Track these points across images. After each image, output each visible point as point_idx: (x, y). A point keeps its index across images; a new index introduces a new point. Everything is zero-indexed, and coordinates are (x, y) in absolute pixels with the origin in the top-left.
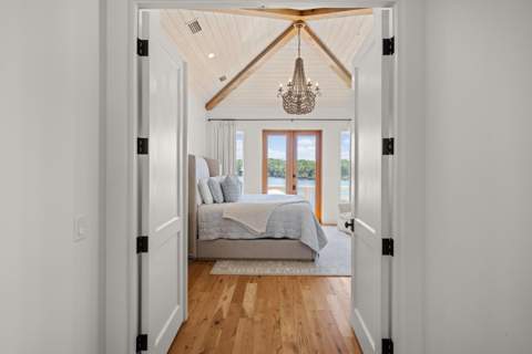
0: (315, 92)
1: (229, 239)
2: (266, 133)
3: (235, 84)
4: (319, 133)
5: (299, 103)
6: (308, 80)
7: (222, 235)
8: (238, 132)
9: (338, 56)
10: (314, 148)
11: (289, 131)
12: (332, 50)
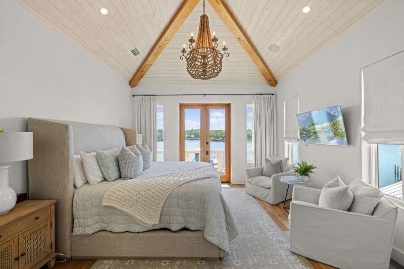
0: (223, 52)
1: (111, 232)
2: (182, 106)
3: (150, 59)
4: (228, 106)
5: (204, 65)
6: (213, 34)
7: (104, 226)
8: (158, 106)
9: (245, 26)
10: (224, 119)
11: (203, 105)
12: (240, 19)
